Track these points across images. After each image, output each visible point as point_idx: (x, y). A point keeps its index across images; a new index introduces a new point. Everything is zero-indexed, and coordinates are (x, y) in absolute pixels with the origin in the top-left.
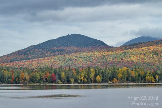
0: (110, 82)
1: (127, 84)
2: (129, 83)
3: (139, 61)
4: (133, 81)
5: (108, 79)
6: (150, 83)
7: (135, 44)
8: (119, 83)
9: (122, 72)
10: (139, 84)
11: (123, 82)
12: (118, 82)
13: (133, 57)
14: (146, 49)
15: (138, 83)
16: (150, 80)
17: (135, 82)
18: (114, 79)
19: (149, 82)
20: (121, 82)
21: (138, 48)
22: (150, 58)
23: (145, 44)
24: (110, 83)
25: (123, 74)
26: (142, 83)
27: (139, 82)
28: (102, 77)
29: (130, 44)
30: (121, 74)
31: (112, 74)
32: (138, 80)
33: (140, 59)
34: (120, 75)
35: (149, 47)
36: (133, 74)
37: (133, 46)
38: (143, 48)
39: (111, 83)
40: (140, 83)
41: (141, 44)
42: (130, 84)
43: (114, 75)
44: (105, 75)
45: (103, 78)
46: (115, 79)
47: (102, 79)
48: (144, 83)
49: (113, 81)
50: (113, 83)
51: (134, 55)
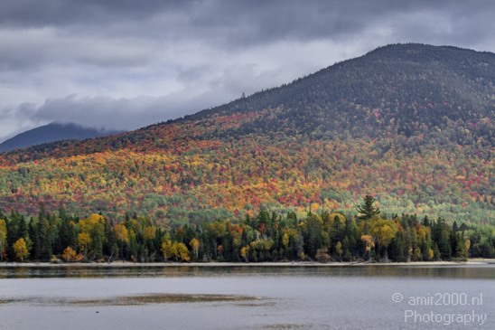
0: (54, 259)
1: (106, 264)
2: (111, 261)
3: (68, 196)
4: (125, 255)
5: (50, 250)
6: (175, 261)
7: (46, 145)
8: (82, 261)
9: (90, 228)
10: (143, 264)
11: (96, 260)
12: (80, 258)
13: (47, 186)
14: (84, 161)
15: (139, 261)
16: (176, 252)
17: (131, 260)
18: (68, 248)
19: (172, 259)
20: (89, 258)
21: (58, 156)
22: (100, 188)
23: (77, 145)
24: (55, 262)
25: (93, 234)
26: (150, 261)
27: (143, 259)
28: (30, 242)
29: (34, 147)
30: (88, 235)
31: (59, 234)
32: (139, 253)
33: (70, 191)
34: (84, 238)
35: (92, 156)
36: (124, 235)
37: (43, 151)
38: (73, 159)
39: (59, 260)
40: (145, 261)
41: (65, 145)
42: (114, 264)
43: (65, 236)
44: (41, 238)
45: (33, 246)
46: (70, 251)
47: (31, 248)
48: (156, 261)
49: (64, 256)
50: (65, 261)
51: (50, 178)
